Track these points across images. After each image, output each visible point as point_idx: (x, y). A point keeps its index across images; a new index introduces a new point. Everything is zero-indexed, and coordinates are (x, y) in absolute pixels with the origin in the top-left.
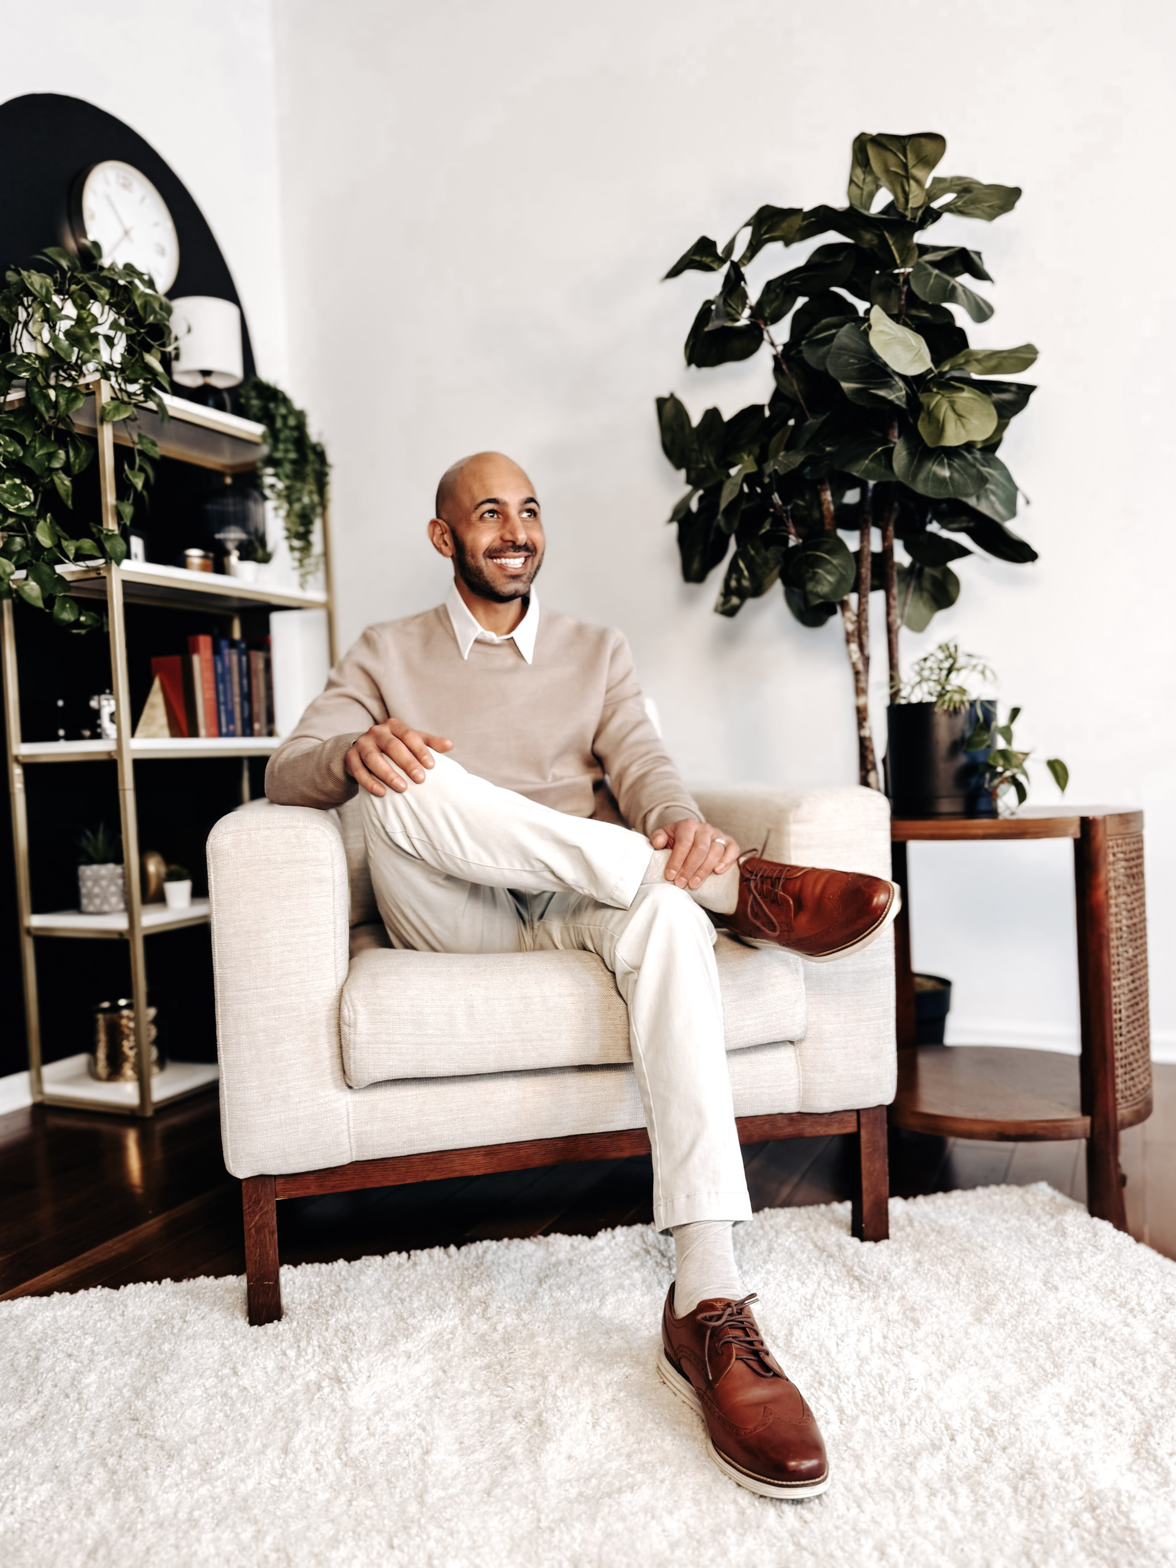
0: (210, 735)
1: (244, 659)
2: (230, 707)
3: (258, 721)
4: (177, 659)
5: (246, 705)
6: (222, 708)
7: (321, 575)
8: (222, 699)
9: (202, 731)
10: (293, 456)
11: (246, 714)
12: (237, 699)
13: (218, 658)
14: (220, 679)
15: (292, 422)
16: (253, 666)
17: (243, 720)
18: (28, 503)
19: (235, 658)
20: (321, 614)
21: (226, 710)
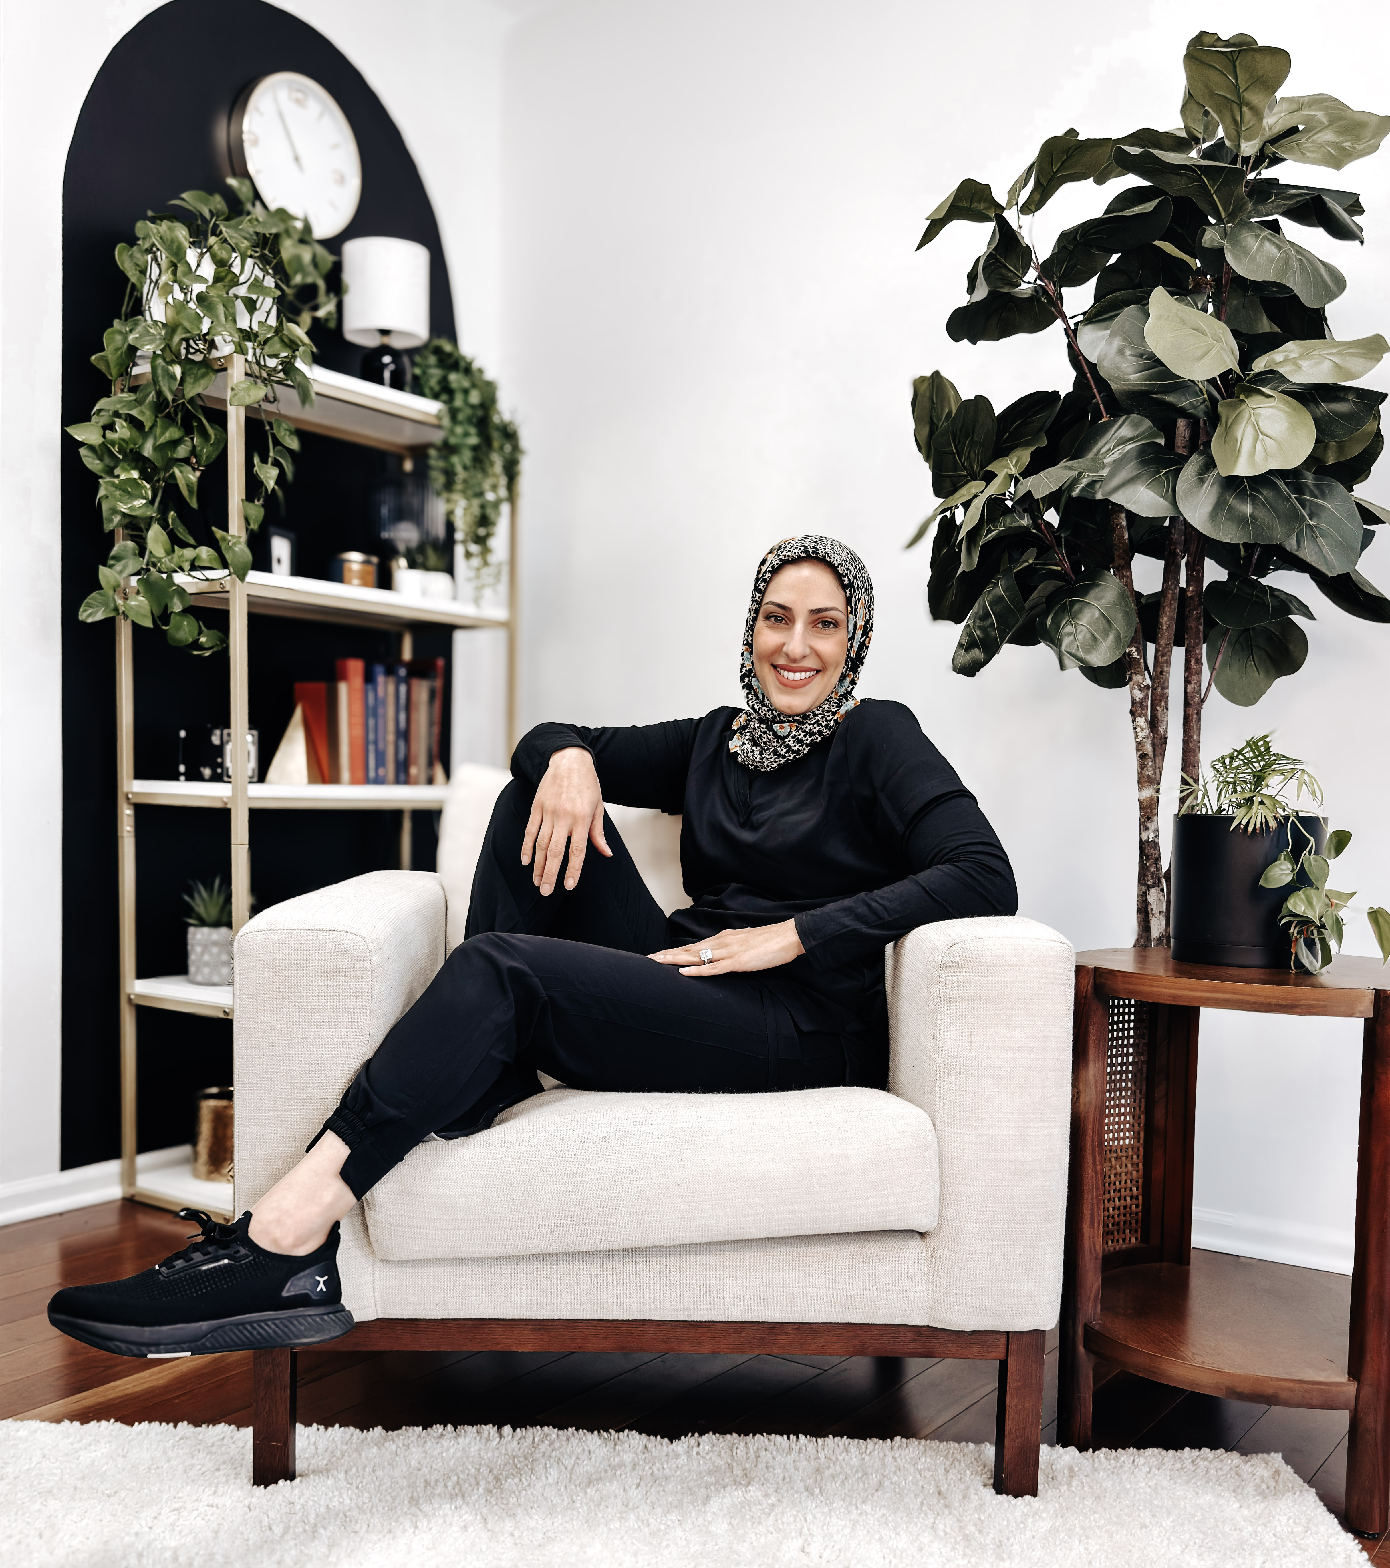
0: (354, 781)
1: (403, 689)
2: (381, 746)
3: (416, 764)
4: (321, 686)
5: (402, 745)
6: (371, 748)
7: (503, 587)
8: (371, 737)
9: (345, 774)
10: (474, 440)
11: (402, 755)
12: (391, 737)
13: (370, 687)
14: (371, 712)
15: (475, 398)
16: (414, 696)
17: (397, 763)
18: (144, 501)
19: (391, 688)
20: (501, 636)
21: (377, 751)
